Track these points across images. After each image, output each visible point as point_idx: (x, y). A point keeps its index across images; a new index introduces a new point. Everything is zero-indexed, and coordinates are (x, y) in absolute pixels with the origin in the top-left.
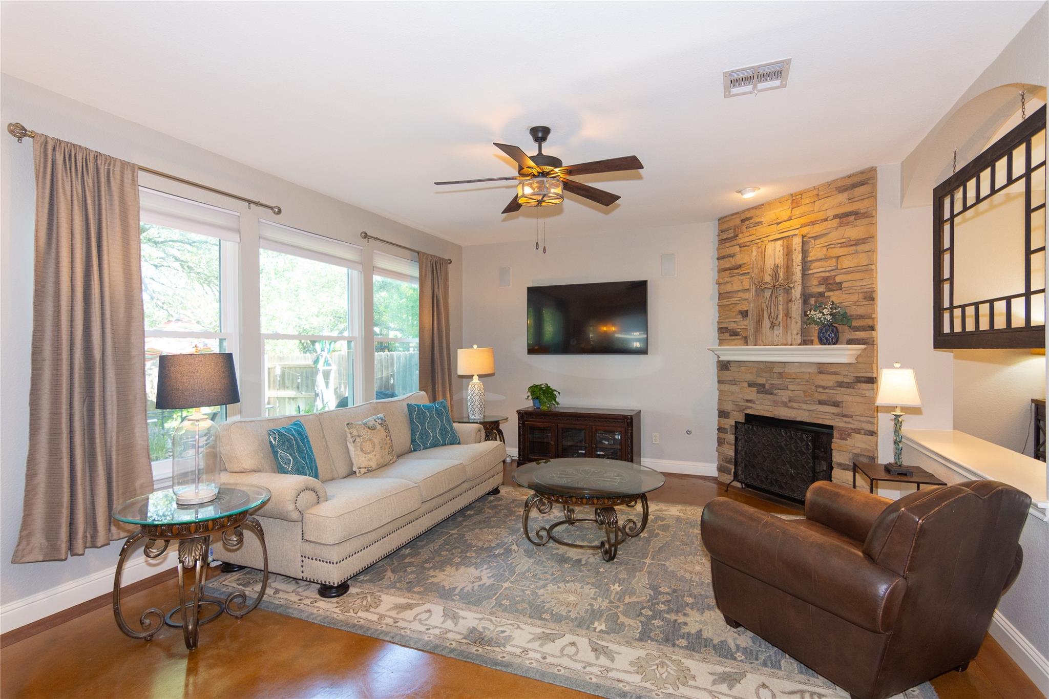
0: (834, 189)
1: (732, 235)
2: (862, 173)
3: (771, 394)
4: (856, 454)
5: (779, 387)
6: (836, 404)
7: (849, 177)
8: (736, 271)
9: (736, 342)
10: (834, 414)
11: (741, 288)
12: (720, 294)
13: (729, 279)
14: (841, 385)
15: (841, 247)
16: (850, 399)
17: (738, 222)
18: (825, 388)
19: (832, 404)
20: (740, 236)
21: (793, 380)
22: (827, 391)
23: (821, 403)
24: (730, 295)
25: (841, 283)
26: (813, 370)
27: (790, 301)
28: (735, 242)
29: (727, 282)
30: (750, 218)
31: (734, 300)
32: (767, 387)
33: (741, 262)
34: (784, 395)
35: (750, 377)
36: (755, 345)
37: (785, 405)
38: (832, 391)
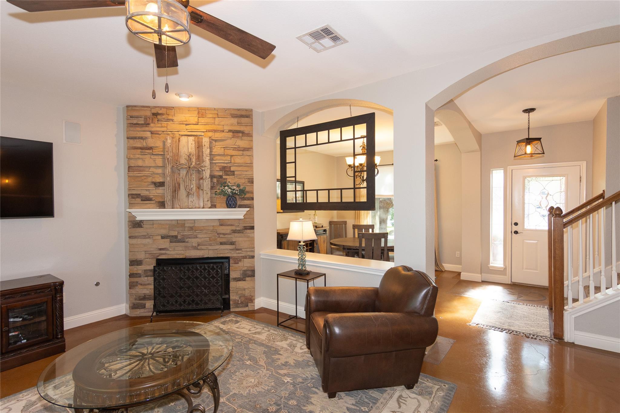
0: (229, 114)
1: (143, 122)
2: (246, 110)
3: (184, 242)
4: (244, 270)
5: (190, 236)
6: (232, 243)
7: (239, 110)
8: (148, 151)
9: (149, 205)
10: (231, 250)
11: (153, 165)
12: (129, 167)
13: (141, 156)
14: (234, 231)
15: (233, 150)
16: (241, 239)
17: (148, 113)
18: (224, 234)
19: (230, 243)
20: (152, 125)
21: (200, 231)
22: (226, 236)
23: (221, 244)
24: (142, 169)
25: (234, 171)
26: (217, 223)
27: (202, 178)
28: (147, 129)
29: (139, 158)
30: (162, 114)
31: (146, 173)
32: (179, 238)
33: (152, 145)
34: (194, 242)
35: (164, 232)
36: (172, 208)
37: (195, 248)
38: (229, 236)
